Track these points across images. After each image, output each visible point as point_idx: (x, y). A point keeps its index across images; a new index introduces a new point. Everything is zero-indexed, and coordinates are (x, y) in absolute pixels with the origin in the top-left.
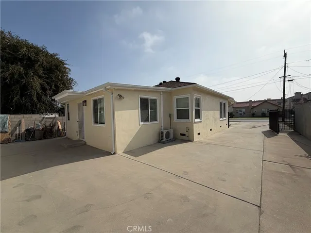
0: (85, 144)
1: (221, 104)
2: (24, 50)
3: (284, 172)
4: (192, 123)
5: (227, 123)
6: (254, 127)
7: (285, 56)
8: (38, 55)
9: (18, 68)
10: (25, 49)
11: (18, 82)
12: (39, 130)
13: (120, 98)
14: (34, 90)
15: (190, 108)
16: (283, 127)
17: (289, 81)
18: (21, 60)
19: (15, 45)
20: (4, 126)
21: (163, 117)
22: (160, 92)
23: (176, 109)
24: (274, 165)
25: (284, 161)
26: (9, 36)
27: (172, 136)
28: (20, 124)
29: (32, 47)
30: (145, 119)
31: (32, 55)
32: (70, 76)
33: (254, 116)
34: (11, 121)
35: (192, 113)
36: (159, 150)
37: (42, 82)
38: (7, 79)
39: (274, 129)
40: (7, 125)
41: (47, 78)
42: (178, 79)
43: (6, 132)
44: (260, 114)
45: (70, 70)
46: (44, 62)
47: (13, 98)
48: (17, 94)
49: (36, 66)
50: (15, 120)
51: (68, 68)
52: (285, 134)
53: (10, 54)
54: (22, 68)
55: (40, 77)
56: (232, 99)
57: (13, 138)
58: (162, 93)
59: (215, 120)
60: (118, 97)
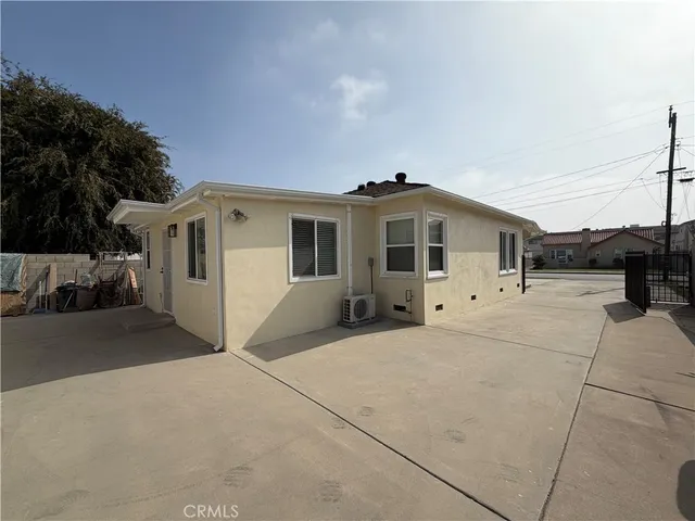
0: (173, 323)
1: (502, 236)
2: (70, 116)
3: (638, 422)
4: (421, 281)
5: (520, 282)
6: (588, 293)
7: (673, 120)
8: (100, 127)
9: (56, 155)
10: (71, 113)
11: (54, 184)
12: (86, 288)
13: (237, 219)
14: (88, 200)
15: (416, 245)
16: (662, 295)
17: (682, 181)
18: (65, 138)
19: (51, 106)
20: (12, 278)
21: (353, 265)
22: (345, 206)
23: (386, 246)
24: (613, 399)
25: (643, 389)
26: (42, 87)
27: (371, 312)
28: (48, 274)
29: (89, 109)
30: (303, 268)
31: (88, 127)
32: (168, 171)
33: (593, 265)
34: (28, 268)
35: (422, 258)
36: (329, 345)
37: (107, 185)
38: (32, 177)
39: (638, 300)
40: (18, 277)
41: (117, 176)
42: (401, 177)
43: (16, 292)
44: (611, 262)
45: (168, 158)
46: (112, 141)
47: (44, 219)
48: (53, 210)
49: (96, 149)
50: (36, 265)
51: (164, 155)
52: (665, 314)
53: (40, 124)
54: (64, 155)
55: (102, 173)
56: (534, 224)
57: (32, 304)
58: (349, 209)
59: (486, 274)
60: (233, 216)
